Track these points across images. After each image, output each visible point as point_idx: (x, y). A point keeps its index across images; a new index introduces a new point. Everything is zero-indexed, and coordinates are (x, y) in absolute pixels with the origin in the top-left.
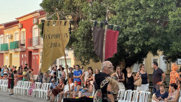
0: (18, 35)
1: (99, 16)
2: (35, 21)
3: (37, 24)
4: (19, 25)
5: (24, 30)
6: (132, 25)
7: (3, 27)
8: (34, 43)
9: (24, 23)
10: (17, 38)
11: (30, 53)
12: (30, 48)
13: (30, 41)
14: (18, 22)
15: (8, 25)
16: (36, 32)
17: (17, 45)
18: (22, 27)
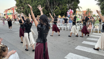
0: (11, 11)
1: (28, 8)
2: (15, 8)
4: (11, 9)
6: (35, 10)
8: (15, 13)
9: (12, 9)
10: (11, 12)
11: (14, 15)
12: (14, 14)
13: (14, 13)
15: (9, 9)
16: (15, 11)
17: (11, 14)
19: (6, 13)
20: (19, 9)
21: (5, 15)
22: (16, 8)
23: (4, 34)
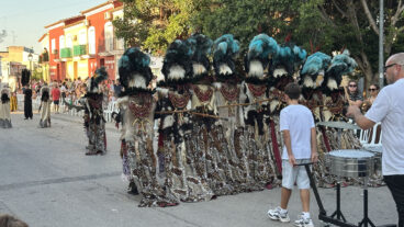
0: (84, 35)
2: (108, 16)
3: (111, 19)
4: (86, 21)
5: (92, 28)
7: (63, 24)
8: (108, 47)
10: (82, 41)
11: (102, 61)
12: (102, 54)
14: (84, 17)
15: (69, 22)
17: (83, 50)
18: (90, 25)
19: (54, 48)
20: (135, 21)
21: (45, 58)
22: (120, 14)
23: (33, 188)
